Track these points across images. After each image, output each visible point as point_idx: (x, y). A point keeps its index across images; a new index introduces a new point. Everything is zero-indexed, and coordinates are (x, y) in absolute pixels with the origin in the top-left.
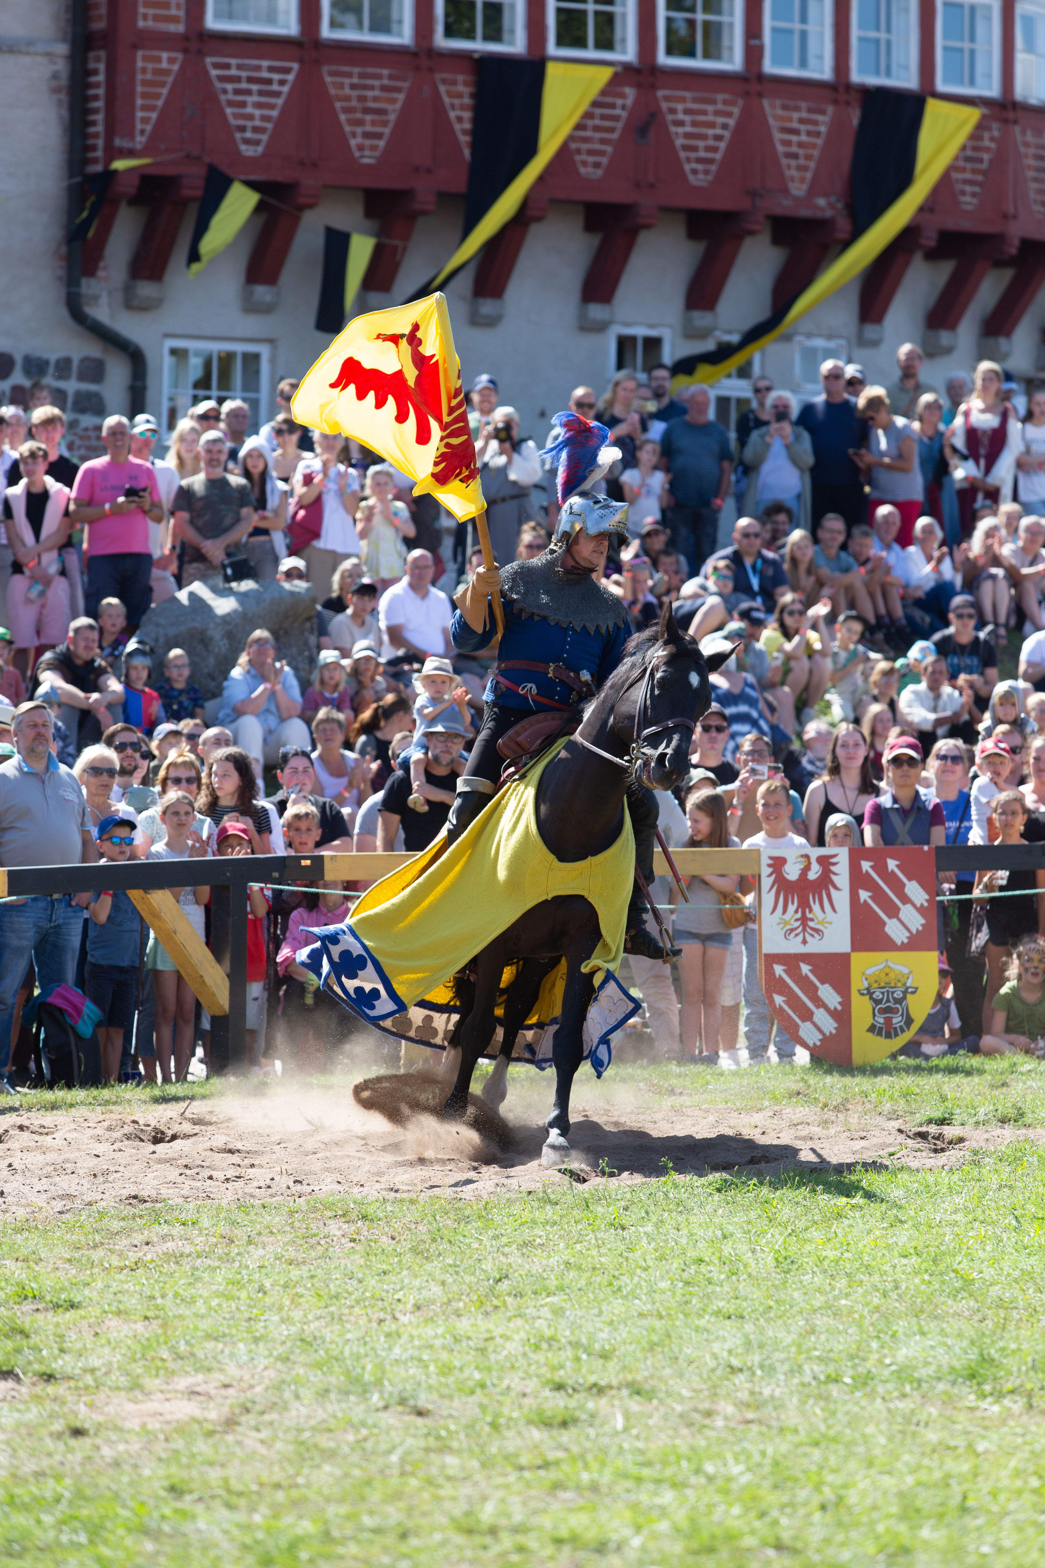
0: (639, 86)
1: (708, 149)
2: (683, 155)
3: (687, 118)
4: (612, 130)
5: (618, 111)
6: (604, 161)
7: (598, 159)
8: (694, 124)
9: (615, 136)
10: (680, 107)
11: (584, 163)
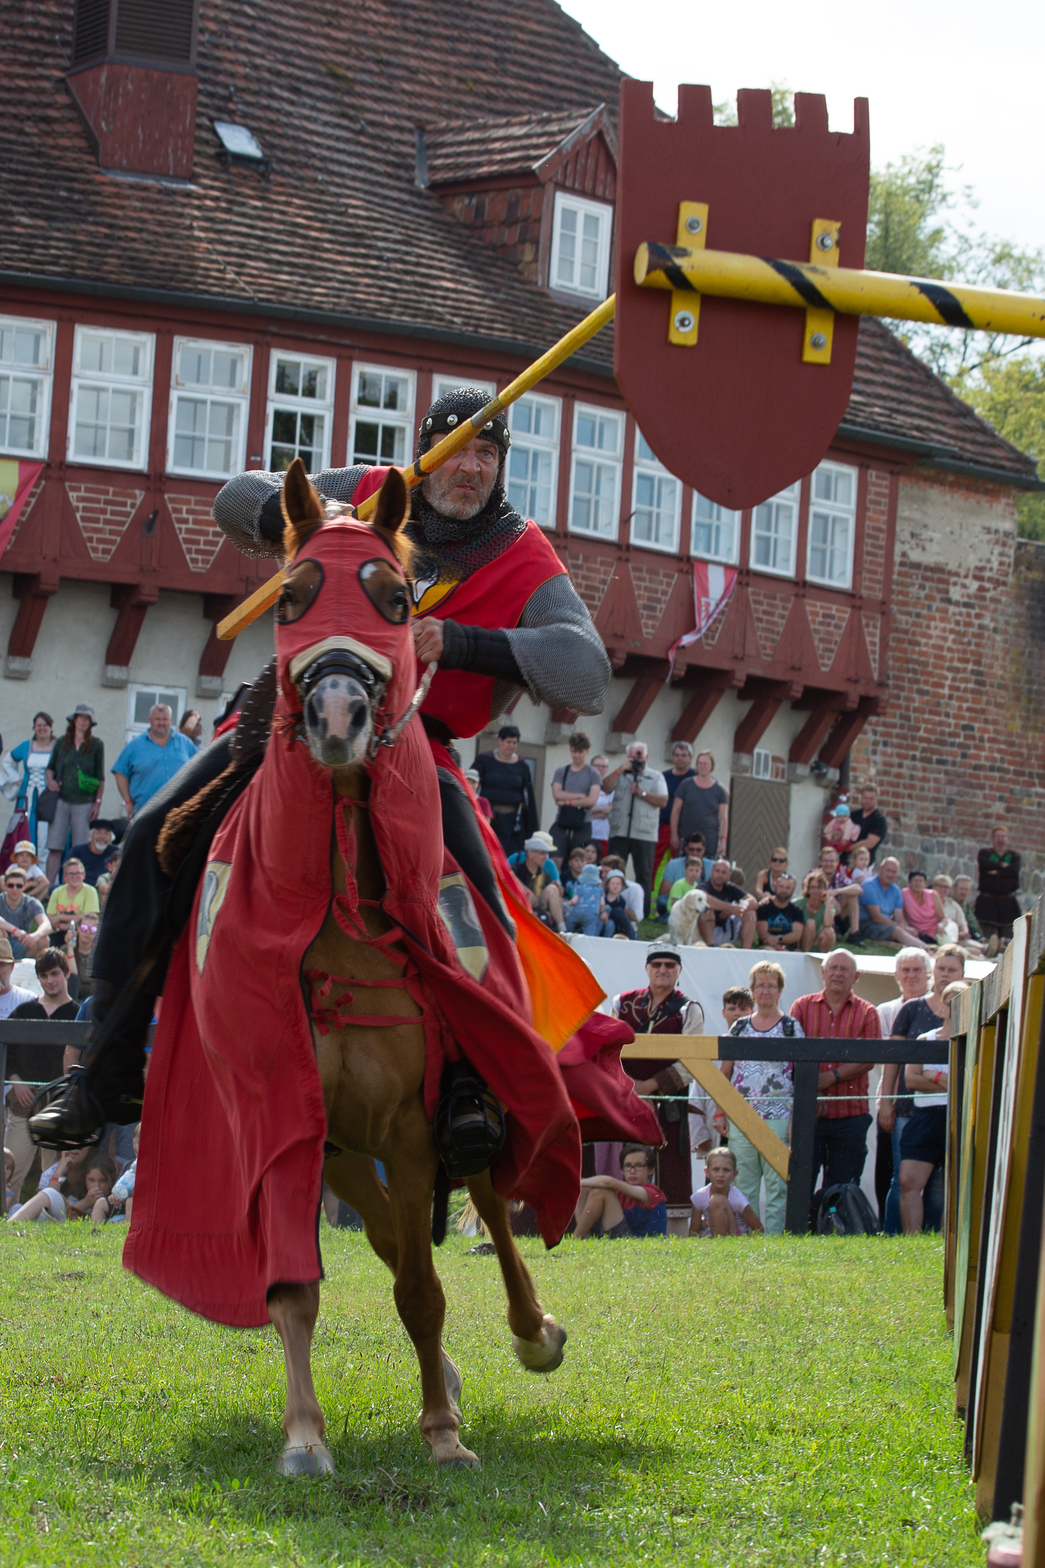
0: (147, 489)
1: (206, 543)
2: (184, 546)
3: (191, 517)
4: (122, 524)
5: (128, 509)
6: (114, 548)
7: (108, 547)
8: (195, 522)
9: (125, 528)
10: (184, 508)
11: (95, 550)
